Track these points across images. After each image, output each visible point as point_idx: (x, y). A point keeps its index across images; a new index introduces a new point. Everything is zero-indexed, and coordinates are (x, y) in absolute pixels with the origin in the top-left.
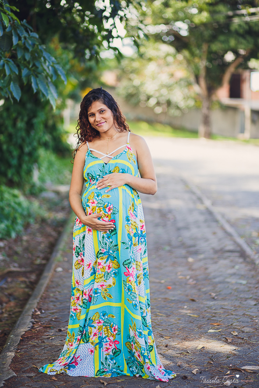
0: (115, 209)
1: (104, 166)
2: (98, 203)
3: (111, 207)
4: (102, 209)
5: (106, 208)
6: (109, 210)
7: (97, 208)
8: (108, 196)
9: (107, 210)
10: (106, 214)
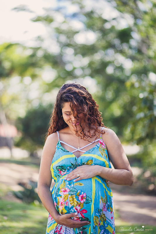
0: (88, 198)
1: (76, 159)
2: (70, 191)
3: (84, 195)
4: (74, 197)
5: (79, 196)
6: (82, 199)
7: (70, 196)
8: (81, 184)
9: (80, 198)
10: (79, 202)
